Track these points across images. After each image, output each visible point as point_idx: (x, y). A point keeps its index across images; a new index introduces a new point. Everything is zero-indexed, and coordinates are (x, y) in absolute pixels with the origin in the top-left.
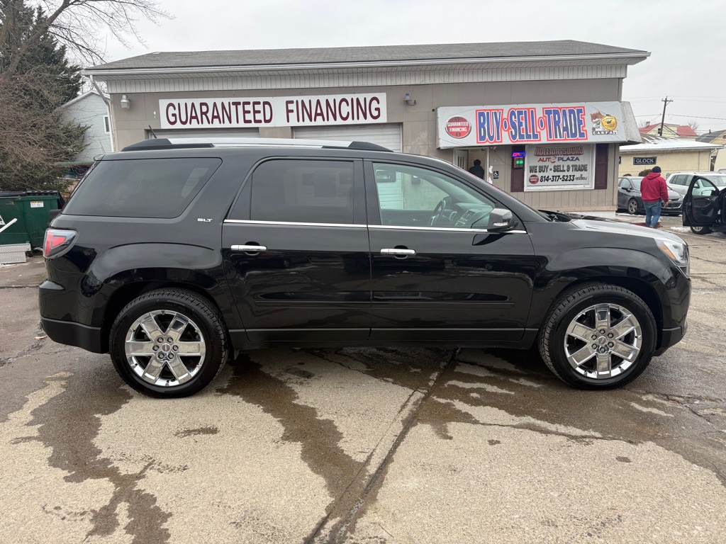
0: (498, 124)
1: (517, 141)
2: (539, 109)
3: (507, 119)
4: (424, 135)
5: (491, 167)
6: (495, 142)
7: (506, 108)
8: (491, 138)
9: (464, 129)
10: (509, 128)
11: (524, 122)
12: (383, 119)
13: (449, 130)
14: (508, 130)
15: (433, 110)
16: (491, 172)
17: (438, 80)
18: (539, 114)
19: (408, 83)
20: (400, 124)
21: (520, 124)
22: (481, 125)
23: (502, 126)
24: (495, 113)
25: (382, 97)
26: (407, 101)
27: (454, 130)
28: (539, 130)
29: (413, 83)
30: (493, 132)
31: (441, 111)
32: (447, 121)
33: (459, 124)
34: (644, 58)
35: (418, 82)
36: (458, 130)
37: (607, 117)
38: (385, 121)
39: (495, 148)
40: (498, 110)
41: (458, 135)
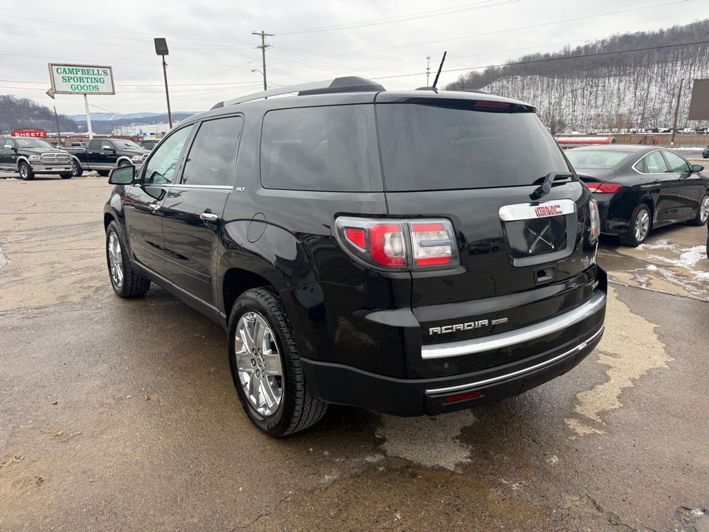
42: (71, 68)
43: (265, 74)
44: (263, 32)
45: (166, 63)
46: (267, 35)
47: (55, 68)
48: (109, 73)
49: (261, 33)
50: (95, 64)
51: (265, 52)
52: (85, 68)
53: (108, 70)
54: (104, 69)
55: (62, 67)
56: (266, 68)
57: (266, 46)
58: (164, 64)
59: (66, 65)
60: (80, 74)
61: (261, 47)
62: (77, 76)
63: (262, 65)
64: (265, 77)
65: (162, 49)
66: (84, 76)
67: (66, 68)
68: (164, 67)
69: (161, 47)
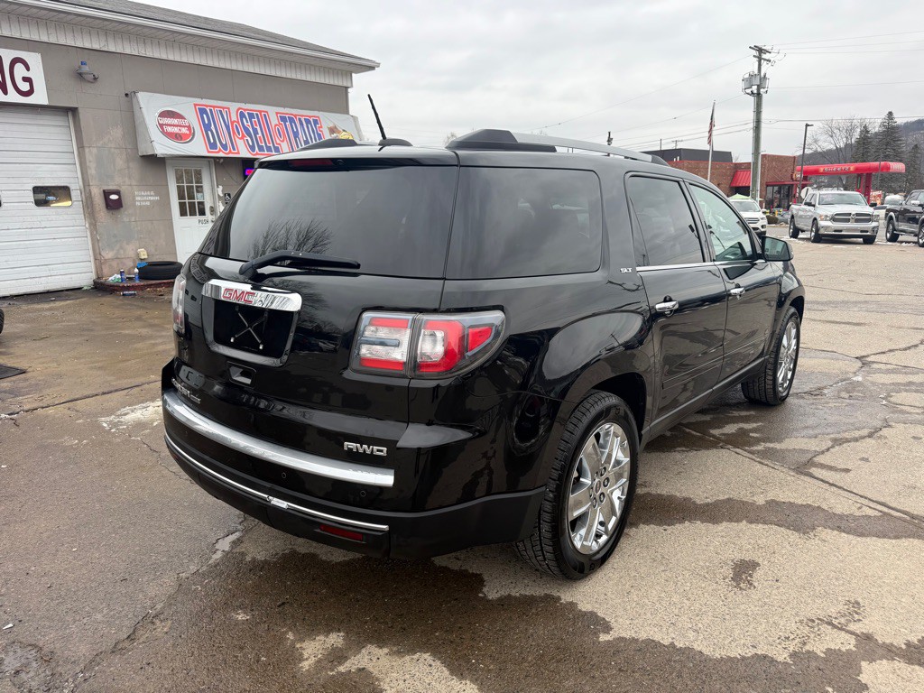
0: (227, 127)
1: (257, 154)
2: (273, 113)
3: (238, 122)
4: (117, 133)
5: (221, 187)
6: (230, 152)
7: (234, 107)
8: (225, 147)
9: (184, 130)
10: (243, 136)
11: (258, 128)
12: (40, 97)
13: (163, 129)
14: (242, 138)
15: (127, 95)
16: (221, 195)
17: (129, 49)
18: (274, 120)
19: (79, 44)
20: (73, 111)
21: (256, 132)
22: (207, 128)
23: (234, 133)
24: (220, 111)
25: (34, 59)
26: (80, 74)
27: (170, 129)
28: (278, 142)
29: (88, 45)
30: (225, 139)
31: (143, 98)
32: (157, 115)
33: (175, 121)
34: (372, 68)
35: (96, 46)
36: (176, 130)
37: (344, 133)
38: (45, 102)
39: (222, 160)
40: (223, 108)
41: (177, 137)
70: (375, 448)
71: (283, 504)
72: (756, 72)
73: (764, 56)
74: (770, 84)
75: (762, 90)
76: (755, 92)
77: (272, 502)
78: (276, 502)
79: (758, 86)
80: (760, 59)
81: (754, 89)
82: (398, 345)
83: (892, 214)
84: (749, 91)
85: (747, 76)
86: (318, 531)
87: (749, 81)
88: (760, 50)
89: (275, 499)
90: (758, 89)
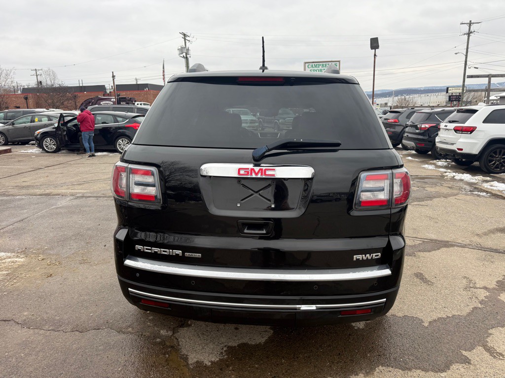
42: (316, 64)
43: (466, 56)
44: (470, 21)
45: (376, 55)
46: (473, 23)
47: (307, 65)
48: (338, 65)
49: (469, 22)
50: (330, 60)
51: (470, 37)
52: (324, 63)
53: (338, 63)
54: (335, 63)
55: (311, 64)
56: (469, 50)
57: (471, 32)
58: (375, 55)
59: (313, 62)
60: (320, 68)
61: (466, 34)
62: (319, 69)
63: (466, 48)
64: (466, 58)
65: (375, 45)
66: (323, 68)
67: (313, 64)
68: (375, 58)
69: (374, 44)
70: (374, 254)
71: (313, 307)
72: (184, 46)
73: (187, 38)
74: (191, 52)
75: (188, 56)
76: (185, 56)
77: (301, 309)
78: (304, 307)
79: (186, 53)
80: (185, 39)
81: (184, 54)
82: (383, 190)
83: (261, 120)
84: (182, 55)
85: (180, 48)
86: (340, 316)
87: (181, 50)
88: (184, 35)
89: (303, 306)
90: (186, 55)
